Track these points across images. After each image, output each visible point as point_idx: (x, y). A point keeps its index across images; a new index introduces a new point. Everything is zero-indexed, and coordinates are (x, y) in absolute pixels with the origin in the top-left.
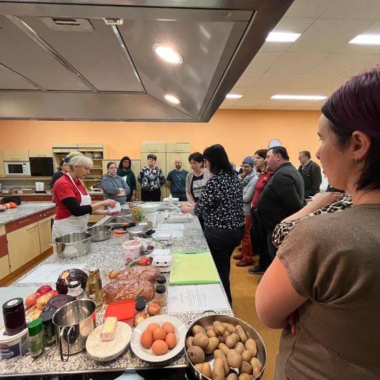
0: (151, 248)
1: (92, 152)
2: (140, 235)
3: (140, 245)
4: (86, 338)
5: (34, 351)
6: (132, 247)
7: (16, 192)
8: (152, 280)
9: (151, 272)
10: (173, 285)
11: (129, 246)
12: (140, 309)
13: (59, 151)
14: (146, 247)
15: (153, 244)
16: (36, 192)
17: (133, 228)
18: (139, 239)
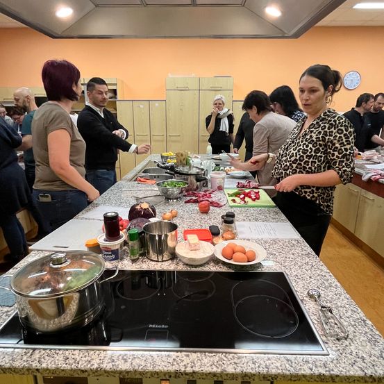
5: (132, 254)
12: (215, 235)
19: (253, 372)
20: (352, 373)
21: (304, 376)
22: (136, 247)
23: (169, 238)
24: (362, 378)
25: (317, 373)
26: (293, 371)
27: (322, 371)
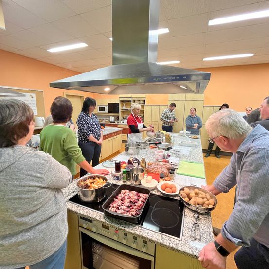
0: (169, 156)
1: (139, 100)
2: (164, 149)
3: (163, 153)
4: (140, 181)
5: (124, 179)
6: (160, 154)
7: (102, 121)
8: (168, 169)
9: (168, 165)
10: (178, 174)
11: (158, 153)
12: (161, 178)
13: (122, 99)
14: (166, 155)
15: (171, 154)
16: (111, 122)
17: (160, 145)
18: (163, 151)
19: (146, 237)
20: (187, 251)
21: (166, 245)
22: (125, 177)
23: (139, 175)
24: (191, 255)
25: (171, 246)
26: (161, 242)
27: (174, 246)
